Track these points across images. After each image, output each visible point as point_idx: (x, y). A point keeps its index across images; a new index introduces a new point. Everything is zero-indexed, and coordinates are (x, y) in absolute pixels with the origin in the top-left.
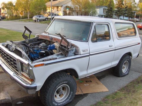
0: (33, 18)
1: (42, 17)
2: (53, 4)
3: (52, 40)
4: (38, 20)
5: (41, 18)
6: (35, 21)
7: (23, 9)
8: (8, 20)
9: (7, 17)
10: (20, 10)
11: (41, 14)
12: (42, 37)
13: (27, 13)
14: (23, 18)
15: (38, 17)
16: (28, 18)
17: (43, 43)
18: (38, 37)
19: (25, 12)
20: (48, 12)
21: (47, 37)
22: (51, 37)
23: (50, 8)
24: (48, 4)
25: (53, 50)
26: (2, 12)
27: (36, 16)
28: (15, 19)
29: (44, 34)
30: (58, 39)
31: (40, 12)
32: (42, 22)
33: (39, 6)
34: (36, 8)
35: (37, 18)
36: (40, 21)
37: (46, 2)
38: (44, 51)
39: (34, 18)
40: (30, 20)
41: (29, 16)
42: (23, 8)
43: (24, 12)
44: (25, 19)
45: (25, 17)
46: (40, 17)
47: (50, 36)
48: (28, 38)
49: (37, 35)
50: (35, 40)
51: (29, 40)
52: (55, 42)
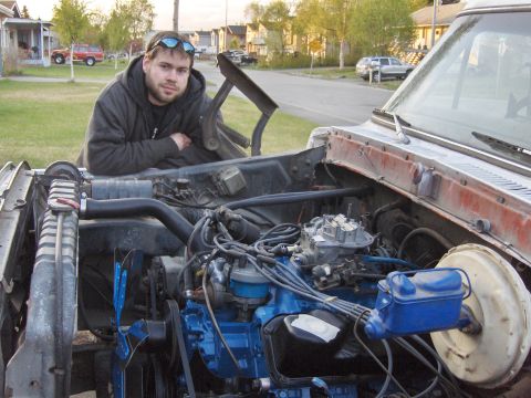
0: (358, 66)
1: (393, 64)
2: (443, 17)
3: (432, 197)
4: (375, 73)
5: (390, 66)
6: (366, 78)
7: (325, 31)
8: (265, 67)
9: (266, 57)
10: (312, 34)
11: (388, 54)
12: (345, 154)
13: (338, 45)
14: (320, 64)
15: (378, 63)
16: (338, 65)
17: (341, 218)
18: (323, 151)
19: (332, 40)
20: (419, 47)
21: (386, 161)
22: (431, 166)
23: (430, 32)
24: (422, 15)
25: (437, 337)
26: (248, 40)
27: (370, 59)
28: (293, 67)
29: (371, 130)
30: (503, 198)
31: (386, 47)
32: (390, 83)
33: (387, 21)
34: (371, 27)
35: (372, 67)
36: (382, 81)
37: (415, 8)
38: (333, 315)
39: (361, 67)
40: (347, 74)
41: (344, 57)
42: (322, 25)
43: (327, 43)
44: (327, 69)
45: (330, 62)
46: (384, 62)
47: (418, 149)
48: (248, 151)
49: (319, 133)
50: (295, 172)
51: (248, 166)
52: (465, 225)
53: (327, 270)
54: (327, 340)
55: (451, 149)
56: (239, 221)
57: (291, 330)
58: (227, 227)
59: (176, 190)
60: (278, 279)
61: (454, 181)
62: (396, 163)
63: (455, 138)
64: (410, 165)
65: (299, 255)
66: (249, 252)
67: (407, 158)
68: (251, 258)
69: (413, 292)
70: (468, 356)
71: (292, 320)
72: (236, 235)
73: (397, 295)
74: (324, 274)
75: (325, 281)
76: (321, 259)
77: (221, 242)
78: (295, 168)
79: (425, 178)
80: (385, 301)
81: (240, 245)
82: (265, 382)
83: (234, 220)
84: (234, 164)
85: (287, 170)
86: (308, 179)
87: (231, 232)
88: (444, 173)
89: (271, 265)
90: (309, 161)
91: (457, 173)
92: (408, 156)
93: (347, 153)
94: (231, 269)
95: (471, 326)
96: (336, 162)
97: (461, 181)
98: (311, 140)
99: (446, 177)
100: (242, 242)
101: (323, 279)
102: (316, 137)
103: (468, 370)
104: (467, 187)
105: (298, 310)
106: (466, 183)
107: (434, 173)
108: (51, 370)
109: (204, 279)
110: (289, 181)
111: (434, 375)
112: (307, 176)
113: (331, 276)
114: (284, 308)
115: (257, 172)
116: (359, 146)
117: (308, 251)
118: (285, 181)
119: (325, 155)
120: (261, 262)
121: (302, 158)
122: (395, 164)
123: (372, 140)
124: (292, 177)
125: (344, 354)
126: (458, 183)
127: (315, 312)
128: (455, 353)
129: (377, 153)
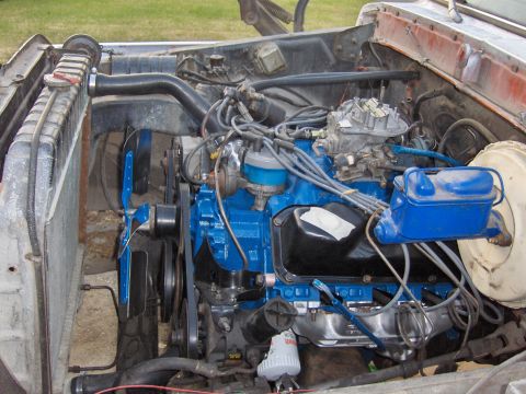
12: (392, 32)
17: (373, 103)
18: (370, 29)
49: (369, 10)
50: (339, 50)
51: (288, 42)
52: (511, 119)
53: (351, 160)
54: (338, 239)
55: (508, 30)
56: (262, 101)
57: (299, 224)
58: (248, 108)
59: (209, 66)
60: (296, 167)
61: (505, 67)
62: (443, 43)
63: (514, 19)
64: (458, 46)
65: (323, 141)
66: (267, 135)
67: (455, 39)
68: (268, 142)
69: (432, 192)
70: (493, 270)
71: (302, 212)
72: (257, 116)
73: (411, 194)
74: (346, 164)
75: (347, 172)
76: (345, 147)
77: (238, 123)
78: (340, 47)
79: (472, 61)
80: (399, 201)
81: (258, 127)
82: (270, 279)
83: (255, 99)
84: (272, 40)
85: (331, 48)
86: (353, 59)
87: (251, 112)
88: (494, 57)
89: (290, 150)
90: (354, 39)
91: (509, 57)
92: (456, 36)
93: (394, 32)
94: (245, 153)
95: (500, 237)
96: (383, 41)
97: (513, 67)
98: (360, 17)
99: (496, 62)
100: (263, 124)
101: (345, 168)
102: (366, 14)
103: (491, 285)
104: (518, 75)
105: (315, 201)
106: (517, 70)
107: (483, 56)
108: (28, 257)
109: (217, 162)
110: (333, 61)
111: (455, 286)
112: (352, 55)
113: (354, 165)
114: (299, 199)
115: (298, 49)
116: (406, 23)
117: (333, 137)
118: (329, 60)
119: (372, 33)
120: (278, 147)
121: (347, 37)
122: (441, 46)
123: (419, 17)
124: (336, 57)
125: (358, 253)
126: (509, 69)
127: (329, 205)
128: (480, 263)
129: (425, 32)
